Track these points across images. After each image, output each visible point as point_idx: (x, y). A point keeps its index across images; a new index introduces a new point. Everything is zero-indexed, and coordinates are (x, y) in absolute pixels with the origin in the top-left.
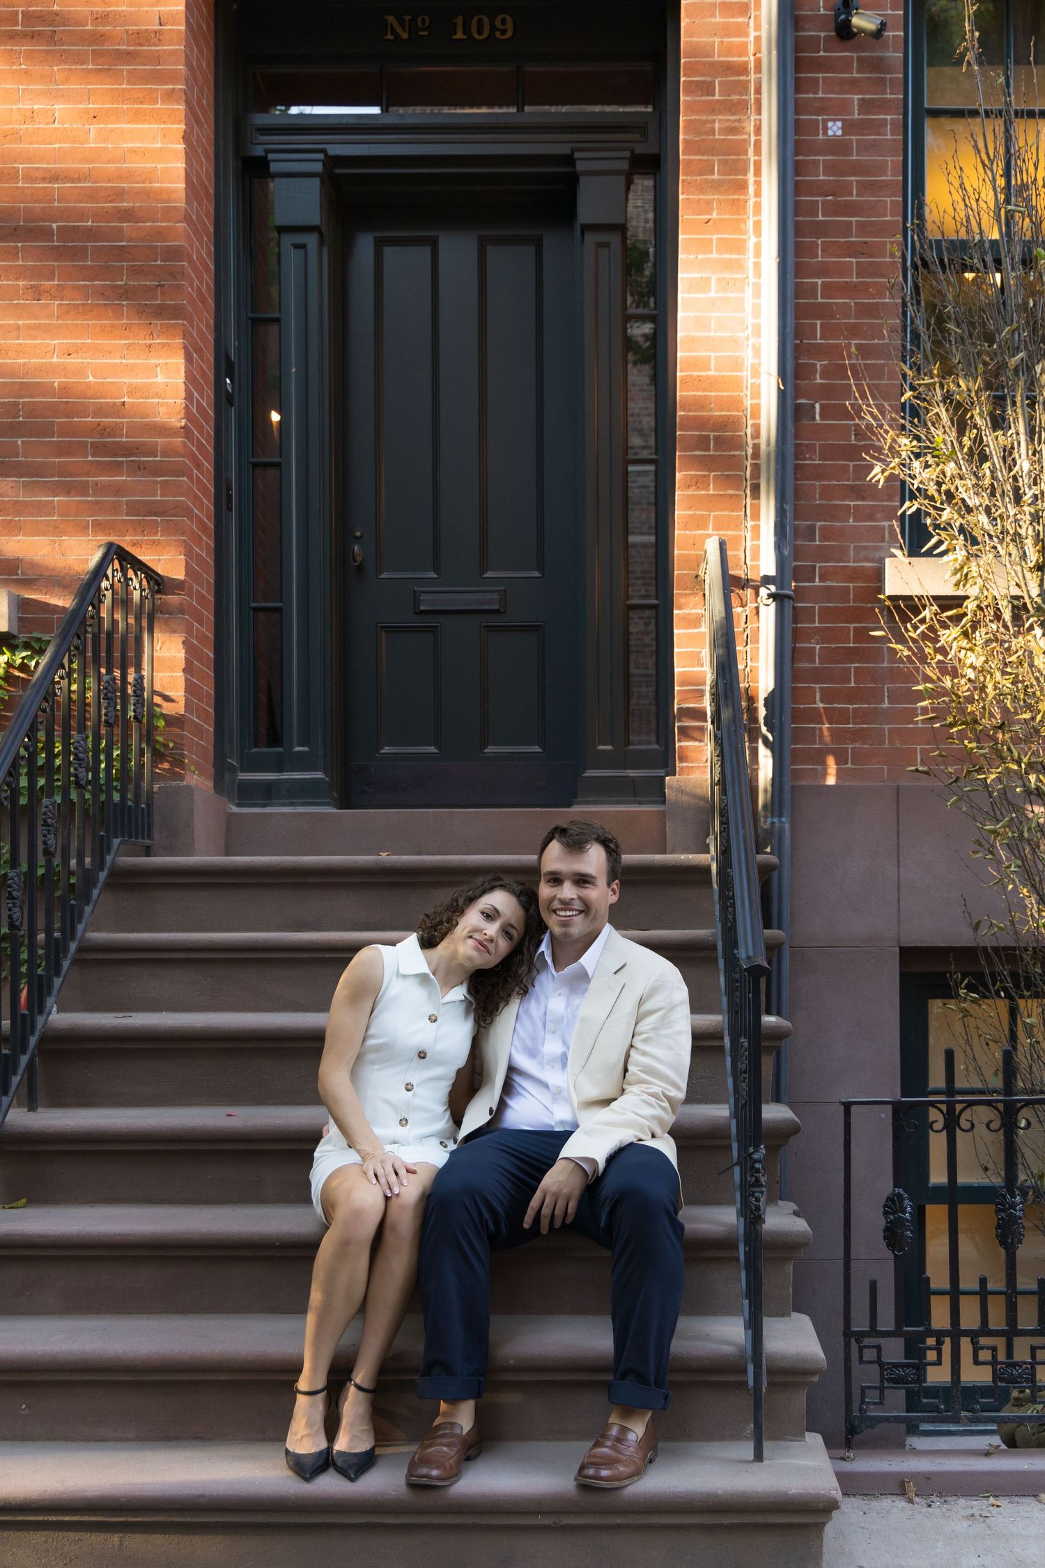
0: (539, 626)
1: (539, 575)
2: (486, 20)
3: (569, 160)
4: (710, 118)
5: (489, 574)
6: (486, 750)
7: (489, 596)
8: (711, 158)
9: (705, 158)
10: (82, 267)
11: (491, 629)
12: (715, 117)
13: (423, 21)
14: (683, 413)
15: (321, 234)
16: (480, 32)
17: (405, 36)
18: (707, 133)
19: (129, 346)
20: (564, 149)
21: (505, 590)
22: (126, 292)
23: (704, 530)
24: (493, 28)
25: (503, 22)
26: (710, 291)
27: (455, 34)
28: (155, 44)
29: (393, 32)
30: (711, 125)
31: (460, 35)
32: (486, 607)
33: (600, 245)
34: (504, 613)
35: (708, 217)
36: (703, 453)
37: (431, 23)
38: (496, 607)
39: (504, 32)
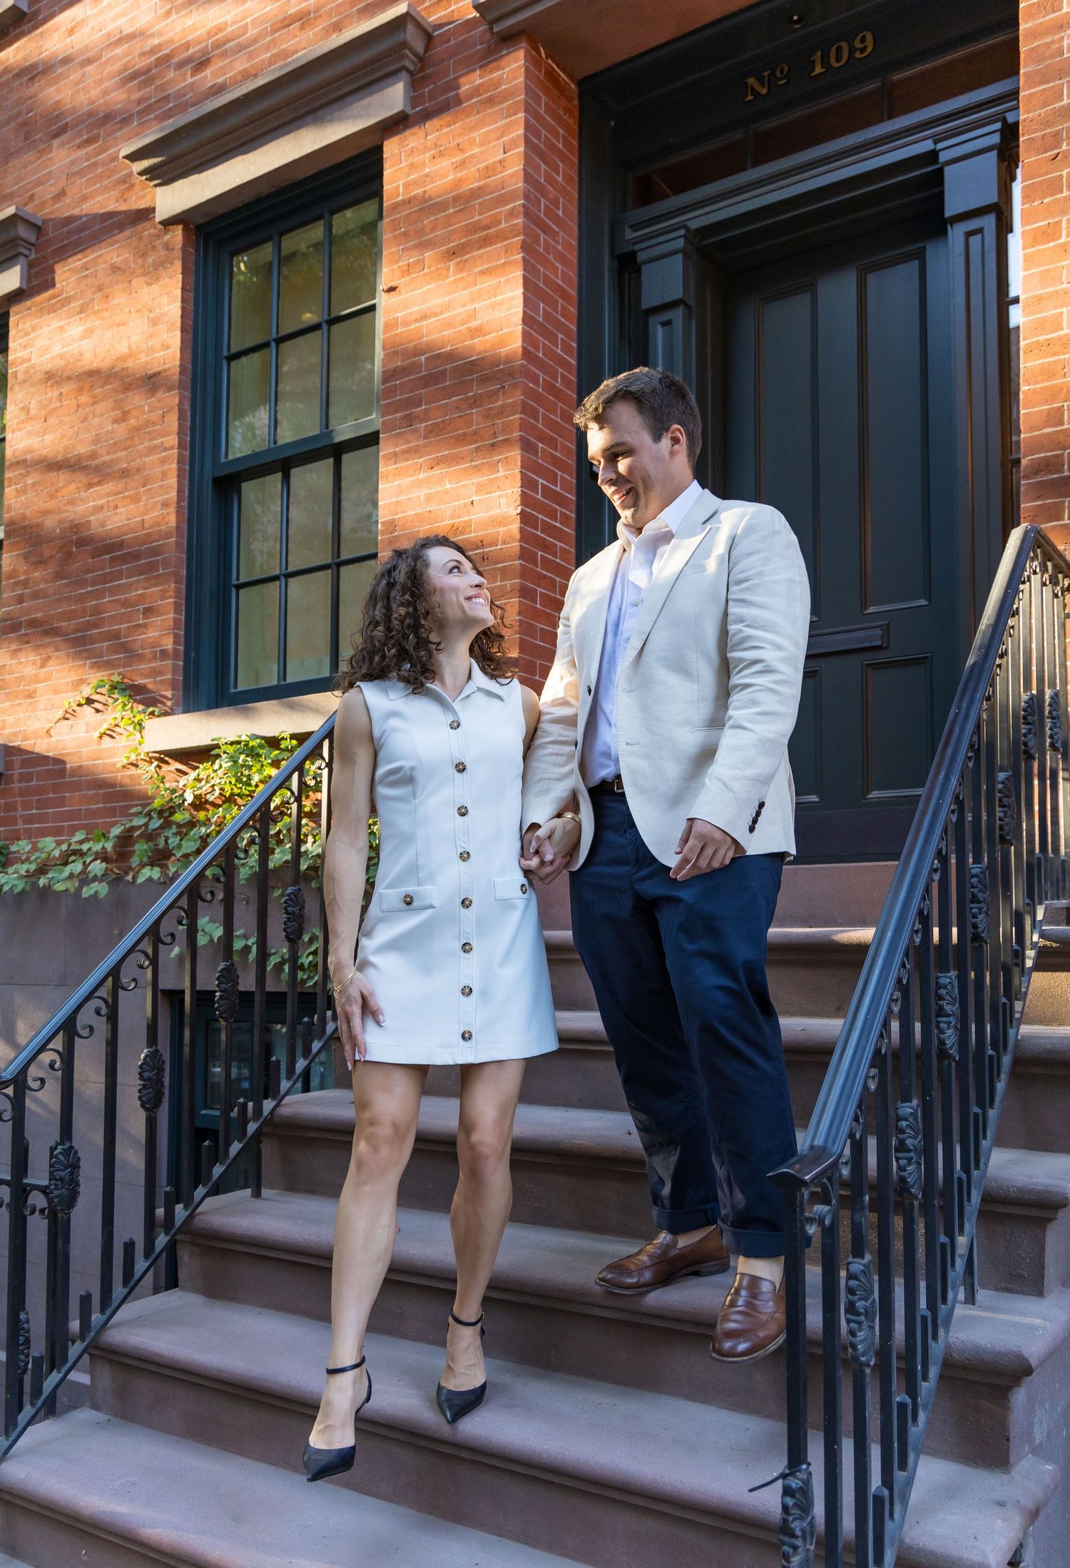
0: (926, 658)
1: (926, 603)
2: (844, 45)
3: (933, 156)
4: (1057, 37)
5: (872, 609)
6: (870, 796)
7: (870, 632)
8: (1058, 82)
9: (1051, 85)
10: (443, 389)
11: (876, 666)
12: (1062, 34)
13: (782, 70)
14: (1028, 388)
15: (688, 306)
16: (838, 59)
17: (764, 91)
18: (1053, 56)
19: (477, 448)
20: (927, 146)
21: (888, 625)
22: (475, 401)
23: (1058, 520)
24: (852, 50)
25: (863, 40)
26: (1060, 237)
27: (814, 70)
28: (501, 172)
29: (753, 90)
30: (1057, 45)
31: (818, 70)
32: (867, 644)
33: (969, 234)
34: (887, 648)
35: (1056, 151)
36: (1054, 429)
37: (789, 71)
38: (879, 643)
39: (863, 50)
